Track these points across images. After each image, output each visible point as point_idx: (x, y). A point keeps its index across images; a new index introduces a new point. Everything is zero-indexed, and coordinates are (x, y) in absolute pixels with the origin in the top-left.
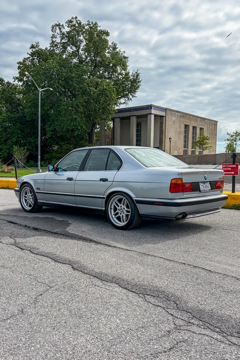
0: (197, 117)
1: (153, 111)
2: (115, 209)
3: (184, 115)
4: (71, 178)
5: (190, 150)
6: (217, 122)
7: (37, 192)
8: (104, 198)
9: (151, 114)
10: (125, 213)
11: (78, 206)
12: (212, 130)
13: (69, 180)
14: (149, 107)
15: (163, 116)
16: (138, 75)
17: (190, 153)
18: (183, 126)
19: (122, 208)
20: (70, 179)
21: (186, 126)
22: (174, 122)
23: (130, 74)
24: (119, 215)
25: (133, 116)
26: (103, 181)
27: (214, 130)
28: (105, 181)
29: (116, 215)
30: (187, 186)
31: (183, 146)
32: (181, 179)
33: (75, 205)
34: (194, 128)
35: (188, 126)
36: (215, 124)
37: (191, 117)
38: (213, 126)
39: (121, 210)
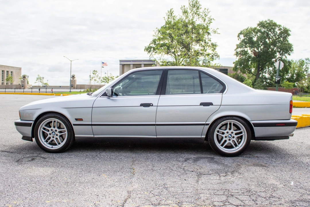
0: (9, 66)
3: (1, 66)
5: (5, 82)
6: (21, 68)
12: (18, 72)
17: (5, 84)
18: (1, 71)
21: (3, 71)
27: (20, 72)
28: (209, 105)
31: (1, 80)
34: (7, 72)
35: (4, 71)
36: (20, 69)
37: (6, 67)
38: (19, 71)
39: (229, 135)
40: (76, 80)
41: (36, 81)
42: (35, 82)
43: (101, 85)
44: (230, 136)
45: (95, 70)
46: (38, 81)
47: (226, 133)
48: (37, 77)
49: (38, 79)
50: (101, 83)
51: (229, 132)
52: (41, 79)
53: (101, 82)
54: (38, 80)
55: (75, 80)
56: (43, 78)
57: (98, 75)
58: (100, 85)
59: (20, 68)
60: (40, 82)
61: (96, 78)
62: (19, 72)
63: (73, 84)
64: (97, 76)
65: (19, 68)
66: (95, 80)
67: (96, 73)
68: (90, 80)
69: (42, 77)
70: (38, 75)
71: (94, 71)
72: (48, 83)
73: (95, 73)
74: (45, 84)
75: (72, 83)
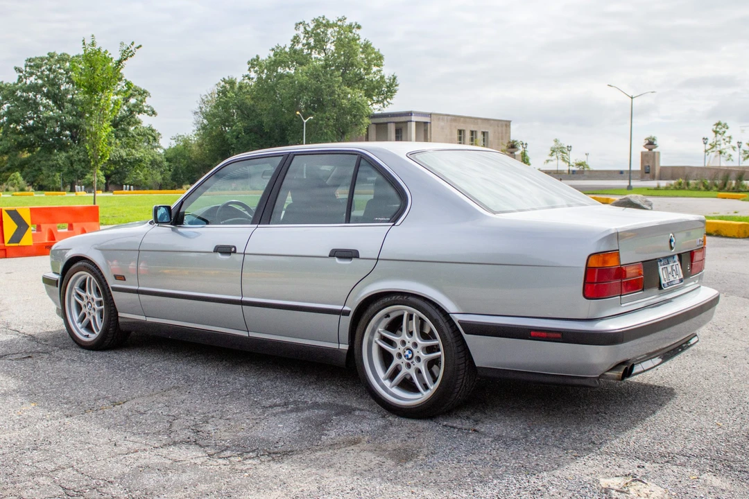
0: (477, 119)
1: (414, 118)
2: (386, 358)
3: (456, 118)
4: (230, 247)
7: (116, 289)
8: (346, 313)
9: (411, 121)
10: (424, 356)
11: (253, 335)
12: (502, 133)
13: (223, 253)
14: (410, 114)
15: (427, 123)
16: (394, 79)
18: (456, 132)
19: (409, 345)
20: (226, 250)
21: (460, 132)
22: (442, 128)
23: (386, 77)
24: (404, 370)
25: (391, 122)
26: (340, 257)
27: (506, 133)
28: (350, 258)
29: (392, 378)
30: (631, 272)
32: (616, 253)
33: (245, 334)
34: (472, 132)
35: (464, 130)
36: (507, 124)
37: (468, 120)
38: (504, 128)
39: (407, 352)
40: (659, 153)
41: (549, 158)
42: (548, 161)
43: (743, 167)
44: (410, 356)
45: (723, 122)
46: (554, 157)
47: (399, 345)
48: (553, 144)
49: (554, 151)
50: (744, 159)
51: (407, 343)
52: (563, 152)
53: (742, 159)
54: (555, 153)
55: (654, 153)
56: (569, 148)
57: (730, 137)
58: (739, 167)
59: (506, 121)
60: (560, 162)
61: (723, 146)
62: (504, 132)
63: (650, 165)
64: (728, 139)
65: (504, 123)
66: (721, 152)
67: (724, 129)
68: (706, 151)
69: (565, 146)
70: (556, 141)
71: (718, 124)
72: (589, 163)
73: (721, 131)
74: (579, 165)
75: (648, 162)
